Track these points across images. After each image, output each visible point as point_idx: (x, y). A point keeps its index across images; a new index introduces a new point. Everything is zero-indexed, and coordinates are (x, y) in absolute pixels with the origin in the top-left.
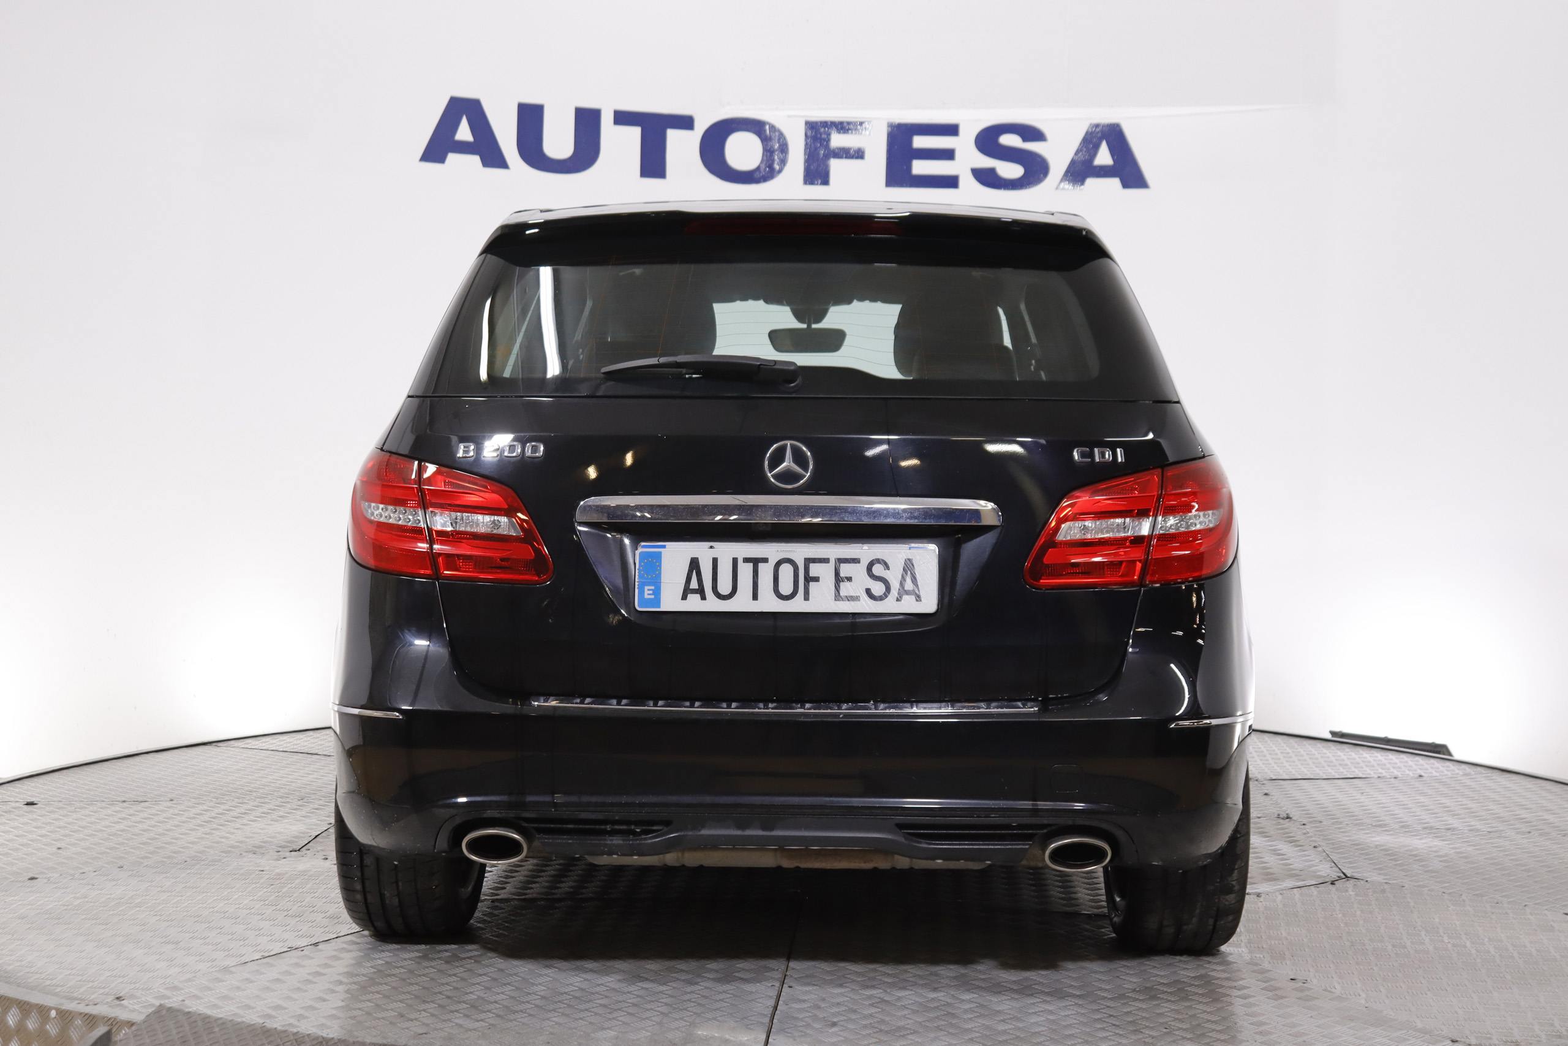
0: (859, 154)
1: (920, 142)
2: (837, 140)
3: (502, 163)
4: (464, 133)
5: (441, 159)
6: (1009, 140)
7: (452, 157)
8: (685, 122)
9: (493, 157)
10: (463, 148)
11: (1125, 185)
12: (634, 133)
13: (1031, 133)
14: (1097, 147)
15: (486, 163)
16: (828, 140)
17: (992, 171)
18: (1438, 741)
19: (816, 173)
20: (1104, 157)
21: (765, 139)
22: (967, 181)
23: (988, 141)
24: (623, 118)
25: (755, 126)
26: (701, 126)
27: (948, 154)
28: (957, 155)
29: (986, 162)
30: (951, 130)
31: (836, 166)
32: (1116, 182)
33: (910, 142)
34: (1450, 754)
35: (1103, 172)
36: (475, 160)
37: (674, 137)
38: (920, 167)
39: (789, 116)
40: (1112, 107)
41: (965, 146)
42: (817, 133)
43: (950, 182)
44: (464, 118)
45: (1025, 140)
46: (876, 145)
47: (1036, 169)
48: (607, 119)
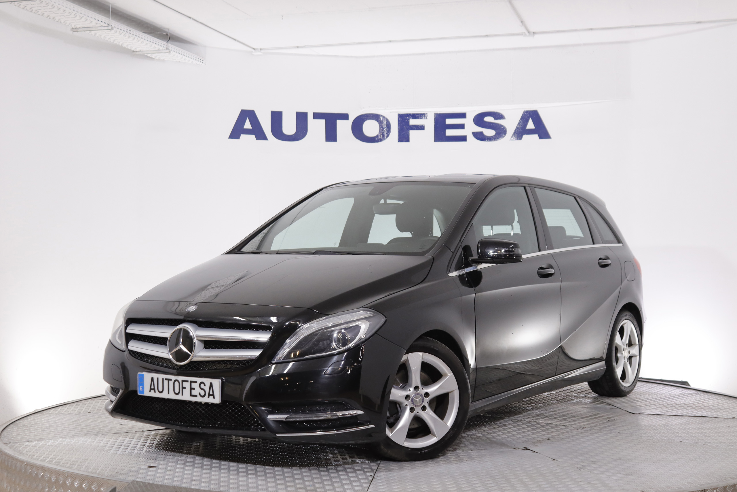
0: (421, 128)
1: (449, 121)
2: (413, 122)
3: (265, 138)
4: (248, 125)
5: (238, 137)
6: (489, 119)
7: (243, 136)
8: (345, 117)
9: (260, 135)
10: (248, 132)
11: (540, 137)
12: (323, 122)
13: (498, 116)
14: (527, 121)
15: (258, 138)
16: (408, 122)
17: (481, 133)
18: (684, 380)
19: (404, 137)
20: (530, 125)
21: (380, 123)
22: (471, 138)
23: (479, 120)
24: (317, 116)
25: (376, 117)
26: (352, 118)
27: (462, 126)
28: (466, 126)
29: (479, 129)
30: (463, 116)
31: (413, 133)
32: (536, 136)
33: (445, 122)
34: (689, 385)
35: (530, 132)
36: (253, 137)
37: (339, 122)
38: (449, 133)
39: (390, 112)
40: (533, 103)
41: (469, 123)
42: (403, 119)
43: (463, 139)
44: (248, 118)
45: (495, 119)
46: (429, 123)
47: (500, 132)
48: (310, 117)
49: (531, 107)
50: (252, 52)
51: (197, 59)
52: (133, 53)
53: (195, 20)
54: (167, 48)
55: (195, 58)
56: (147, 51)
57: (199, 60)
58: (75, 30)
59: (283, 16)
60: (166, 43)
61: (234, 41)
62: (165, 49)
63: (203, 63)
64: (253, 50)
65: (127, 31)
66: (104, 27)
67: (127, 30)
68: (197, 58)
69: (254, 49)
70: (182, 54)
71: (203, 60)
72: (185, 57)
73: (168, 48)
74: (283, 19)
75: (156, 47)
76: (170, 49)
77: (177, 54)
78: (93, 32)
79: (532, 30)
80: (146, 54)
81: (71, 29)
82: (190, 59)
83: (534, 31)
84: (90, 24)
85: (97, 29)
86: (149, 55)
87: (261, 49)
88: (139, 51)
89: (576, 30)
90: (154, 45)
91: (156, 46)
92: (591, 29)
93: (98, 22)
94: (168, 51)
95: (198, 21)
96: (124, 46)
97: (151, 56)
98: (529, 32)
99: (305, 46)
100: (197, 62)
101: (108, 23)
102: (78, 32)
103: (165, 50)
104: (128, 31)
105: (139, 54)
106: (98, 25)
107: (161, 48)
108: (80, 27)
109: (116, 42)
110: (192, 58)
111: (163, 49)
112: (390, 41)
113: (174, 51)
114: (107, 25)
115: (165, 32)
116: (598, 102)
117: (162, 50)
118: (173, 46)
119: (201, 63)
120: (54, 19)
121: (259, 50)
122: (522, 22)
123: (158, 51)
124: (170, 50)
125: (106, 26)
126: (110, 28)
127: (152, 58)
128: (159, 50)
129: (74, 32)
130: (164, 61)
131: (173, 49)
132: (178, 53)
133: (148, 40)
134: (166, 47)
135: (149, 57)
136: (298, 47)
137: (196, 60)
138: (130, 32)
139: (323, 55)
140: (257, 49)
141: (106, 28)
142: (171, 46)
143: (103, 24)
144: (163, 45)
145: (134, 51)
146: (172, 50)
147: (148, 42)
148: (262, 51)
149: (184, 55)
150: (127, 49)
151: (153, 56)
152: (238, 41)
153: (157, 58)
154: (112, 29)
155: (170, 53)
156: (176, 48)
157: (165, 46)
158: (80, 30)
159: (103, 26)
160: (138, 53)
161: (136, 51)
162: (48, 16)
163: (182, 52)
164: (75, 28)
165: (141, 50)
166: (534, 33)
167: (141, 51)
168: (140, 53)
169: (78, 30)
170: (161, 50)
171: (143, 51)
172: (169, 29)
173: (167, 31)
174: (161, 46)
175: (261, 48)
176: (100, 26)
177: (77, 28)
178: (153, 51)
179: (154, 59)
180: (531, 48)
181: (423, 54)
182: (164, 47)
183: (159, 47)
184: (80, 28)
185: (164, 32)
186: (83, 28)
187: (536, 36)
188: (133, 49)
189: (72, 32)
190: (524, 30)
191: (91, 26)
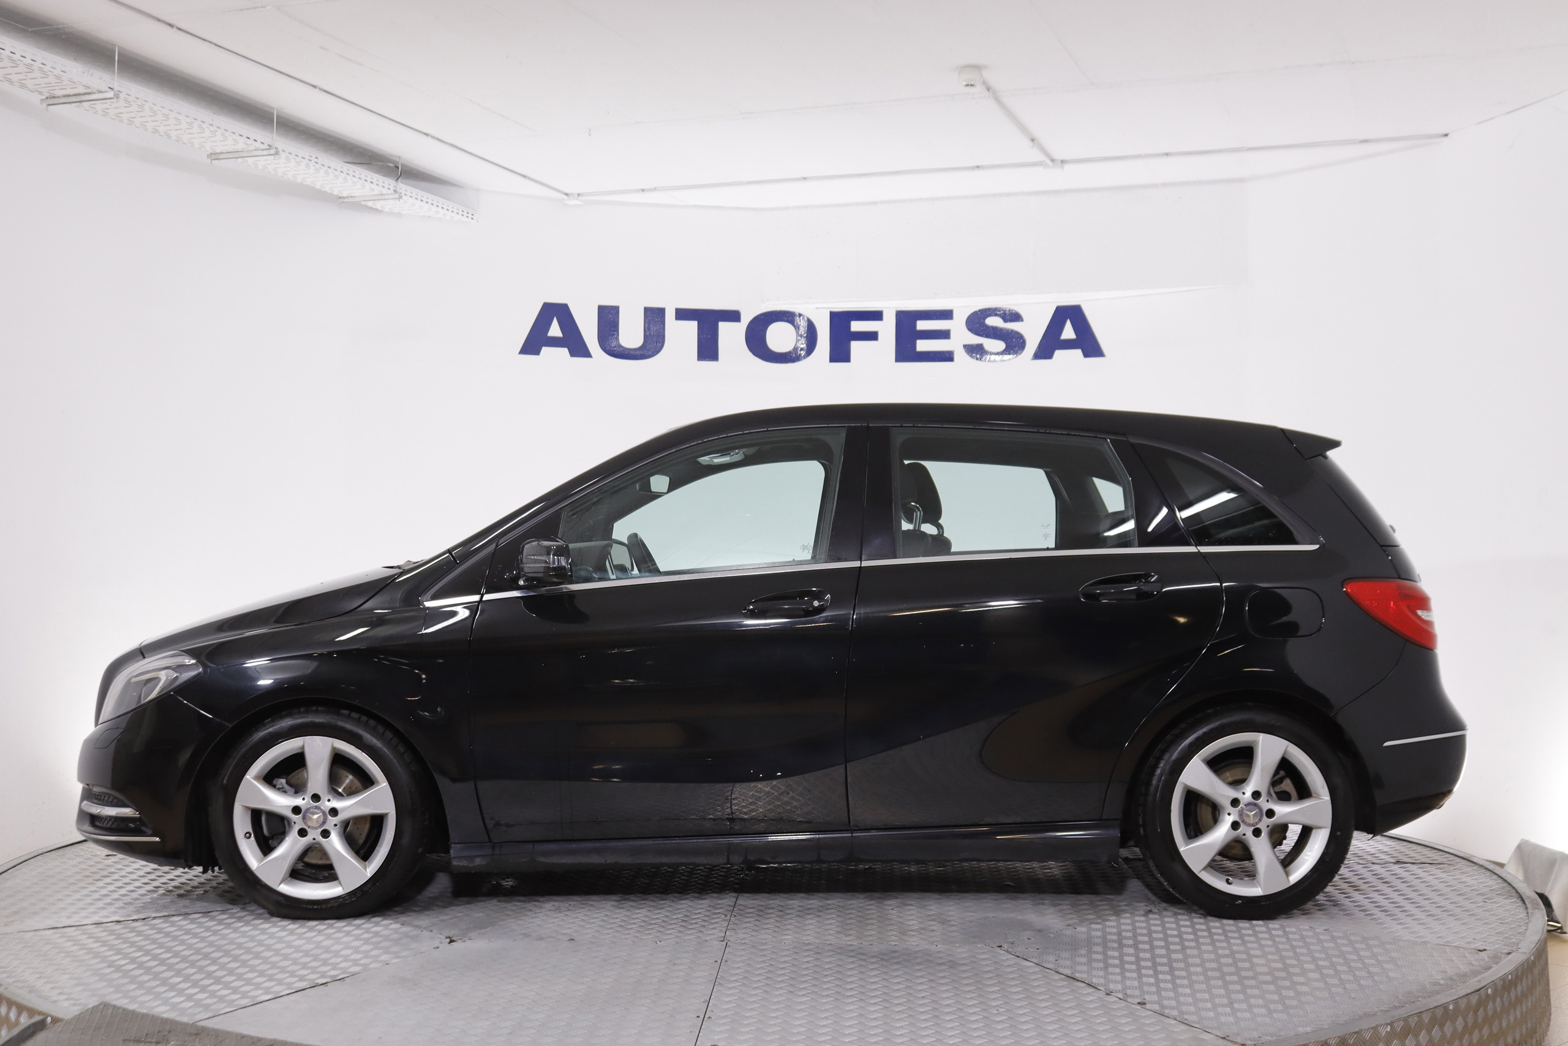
0: (872, 336)
1: (922, 325)
2: (856, 326)
3: (587, 354)
4: (555, 330)
5: (537, 352)
6: (993, 321)
7: (545, 350)
8: (733, 316)
10: (555, 342)
11: (1086, 355)
12: (693, 325)
13: (1010, 316)
14: (1062, 325)
15: (574, 353)
16: (849, 327)
17: (979, 346)
19: (840, 353)
20: (1068, 332)
21: (797, 328)
22: (960, 355)
23: (977, 323)
24: (682, 314)
25: (787, 317)
26: (746, 319)
27: (945, 335)
28: (952, 334)
29: (975, 340)
30: (947, 315)
31: (856, 346)
32: (1078, 352)
33: (915, 326)
35: (1068, 345)
36: (565, 351)
37: (723, 327)
38: (922, 345)
39: (817, 308)
40: (1069, 292)
41: (958, 327)
42: (840, 321)
43: (947, 357)
44: (555, 319)
45: (1005, 321)
46: (887, 329)
47: (1014, 343)
48: (670, 316)
49: (1068, 299)
50: (564, 199)
51: (461, 213)
52: (340, 201)
53: (438, 139)
54: (395, 191)
55: (455, 211)
56: (363, 196)
57: (465, 214)
58: (214, 157)
59: (590, 130)
60: (394, 182)
61: (523, 179)
62: (393, 192)
63: (472, 219)
64: (565, 197)
65: (310, 158)
66: (263, 150)
67: (311, 156)
68: (461, 211)
69: (567, 194)
70: (427, 202)
71: (473, 215)
72: (434, 208)
73: (398, 191)
74: (590, 135)
75: (374, 190)
76: (403, 192)
77: (418, 203)
78: (250, 160)
79: (1058, 156)
80: (363, 203)
81: (208, 155)
82: (445, 211)
83: (1062, 158)
84: (234, 145)
85: (250, 155)
86: (370, 204)
87: (579, 195)
88: (347, 197)
89: (1138, 157)
90: (368, 184)
91: (373, 186)
92: (1167, 154)
93: (249, 141)
94: (397, 196)
95: (444, 140)
96: (318, 186)
97: (374, 207)
98: (1052, 160)
99: (655, 188)
100: (460, 216)
101: (270, 144)
102: (221, 161)
103: (392, 194)
104: (313, 159)
105: (349, 202)
106: (252, 148)
107: (384, 191)
108: (223, 151)
109: (299, 180)
110: (450, 209)
111: (389, 192)
112: (805, 179)
113: (411, 197)
114: (267, 147)
115: (390, 161)
116: (1190, 291)
117: (388, 194)
118: (409, 187)
119: (470, 219)
120: (169, 137)
121: (576, 196)
122: (1033, 140)
123: (381, 197)
124: (403, 194)
125: (265, 149)
126: (272, 151)
127: (377, 210)
128: (382, 194)
129: (213, 161)
130: (399, 215)
131: (408, 194)
132: (419, 199)
133: (354, 176)
134: (395, 189)
135: (371, 208)
136: (643, 190)
137: (458, 213)
138: (316, 160)
139: (695, 206)
140: (572, 194)
141: (266, 152)
142: (403, 187)
143: (258, 145)
144: (386, 186)
145: (340, 197)
146: (406, 195)
147: (355, 180)
148: (580, 198)
149: (432, 204)
150: (325, 192)
151: (378, 205)
152: (530, 179)
153: (386, 210)
154: (277, 153)
155: (401, 200)
156: (415, 191)
157: (392, 188)
158: (222, 156)
159: (261, 148)
160: (346, 200)
161: (344, 198)
162: (155, 131)
163: (427, 198)
164: (215, 154)
165: (352, 195)
166: (1062, 161)
167: (351, 197)
168: (350, 200)
169: (220, 157)
170: (385, 194)
171: (355, 197)
172: (400, 157)
173: (397, 159)
174: (383, 187)
175: (579, 192)
176: (256, 150)
177: (217, 153)
178: (373, 195)
179: (381, 211)
180: (1068, 191)
181: (875, 203)
182: (389, 189)
183: (380, 188)
184: (222, 153)
185: (390, 163)
186: (227, 153)
187: (1067, 167)
188: (336, 193)
189: (210, 160)
190: (1039, 157)
191: (240, 150)
